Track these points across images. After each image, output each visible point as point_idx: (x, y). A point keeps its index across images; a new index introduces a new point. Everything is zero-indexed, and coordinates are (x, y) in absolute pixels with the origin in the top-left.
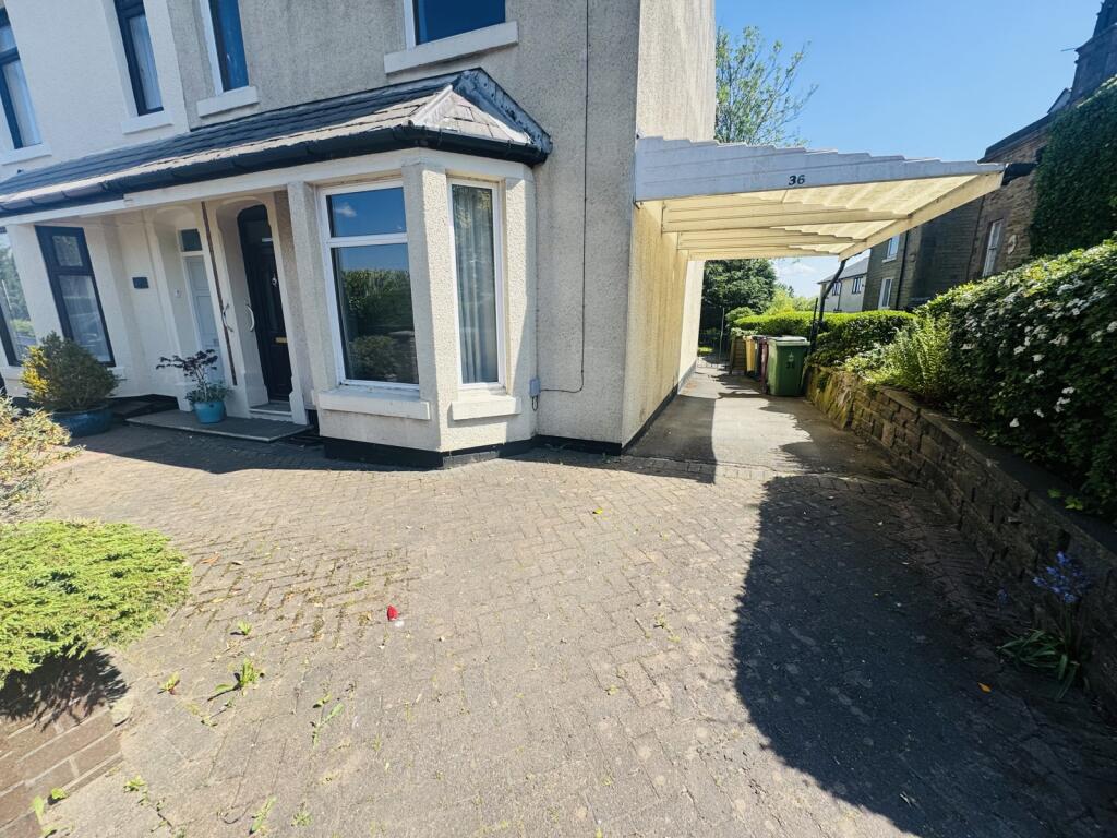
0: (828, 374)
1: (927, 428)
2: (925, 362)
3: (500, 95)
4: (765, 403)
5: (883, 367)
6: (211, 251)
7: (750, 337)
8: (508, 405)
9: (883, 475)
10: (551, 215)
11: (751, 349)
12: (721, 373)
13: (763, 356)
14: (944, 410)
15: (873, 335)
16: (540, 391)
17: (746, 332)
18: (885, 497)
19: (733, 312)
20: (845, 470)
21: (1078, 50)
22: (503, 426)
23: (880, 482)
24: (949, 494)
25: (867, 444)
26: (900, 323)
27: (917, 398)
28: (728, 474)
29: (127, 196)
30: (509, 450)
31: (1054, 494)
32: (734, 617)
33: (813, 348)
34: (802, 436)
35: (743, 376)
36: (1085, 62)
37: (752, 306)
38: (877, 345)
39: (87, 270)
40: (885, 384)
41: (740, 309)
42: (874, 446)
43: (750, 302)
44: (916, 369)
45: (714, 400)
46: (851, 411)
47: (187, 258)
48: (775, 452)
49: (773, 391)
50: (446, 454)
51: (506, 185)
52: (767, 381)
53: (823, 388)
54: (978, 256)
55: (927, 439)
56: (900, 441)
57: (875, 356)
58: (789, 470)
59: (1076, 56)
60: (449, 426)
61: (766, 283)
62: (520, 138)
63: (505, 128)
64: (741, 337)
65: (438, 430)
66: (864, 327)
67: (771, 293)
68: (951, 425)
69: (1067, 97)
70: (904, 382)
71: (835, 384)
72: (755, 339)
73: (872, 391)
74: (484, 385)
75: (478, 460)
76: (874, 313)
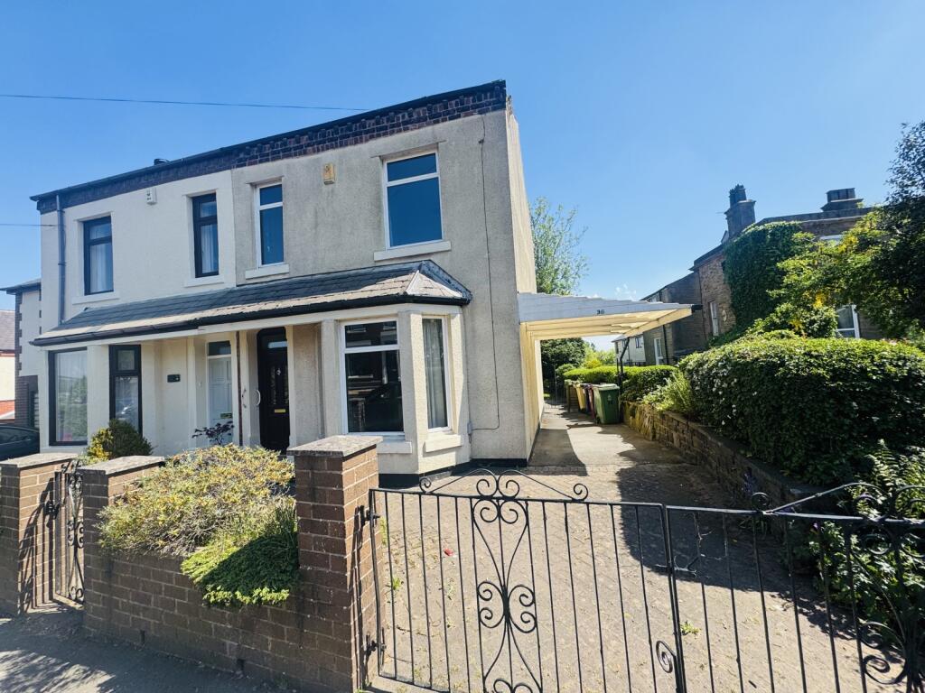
0: (635, 407)
1: (693, 432)
2: (683, 397)
3: (441, 272)
4: (599, 429)
5: (665, 400)
6: (238, 356)
7: (578, 385)
8: (456, 440)
9: (678, 462)
10: (474, 331)
11: (580, 393)
12: (562, 412)
13: (590, 398)
14: (699, 421)
15: (655, 381)
16: (472, 430)
17: (575, 382)
18: (681, 472)
19: (561, 368)
20: (658, 462)
21: (726, 213)
22: (453, 454)
23: (677, 465)
24: (711, 466)
25: (667, 447)
26: (668, 374)
27: (685, 416)
28: (594, 470)
29: (200, 328)
30: (459, 470)
31: (742, 452)
32: (622, 531)
33: (621, 390)
34: (629, 447)
35: (581, 413)
36: (731, 219)
37: (571, 362)
38: (659, 387)
39: (137, 372)
40: (668, 410)
41: (565, 365)
42: (672, 448)
43: (570, 360)
44: (680, 400)
45: (565, 430)
46: (653, 429)
47: (210, 360)
48: (615, 457)
49: (602, 421)
50: (422, 475)
51: (449, 317)
52: (596, 414)
53: (634, 416)
54: (707, 323)
55: (695, 438)
56: (682, 442)
57: (659, 394)
58: (627, 465)
59: (725, 216)
60: (424, 456)
61: (578, 346)
62: (458, 295)
63: (449, 290)
64: (572, 386)
65: (417, 459)
66: (649, 376)
67: (583, 352)
68: (702, 428)
69: (728, 236)
70: (675, 408)
71: (641, 413)
72: (582, 386)
73: (662, 414)
74: (440, 429)
75: (440, 478)
76: (653, 367)
